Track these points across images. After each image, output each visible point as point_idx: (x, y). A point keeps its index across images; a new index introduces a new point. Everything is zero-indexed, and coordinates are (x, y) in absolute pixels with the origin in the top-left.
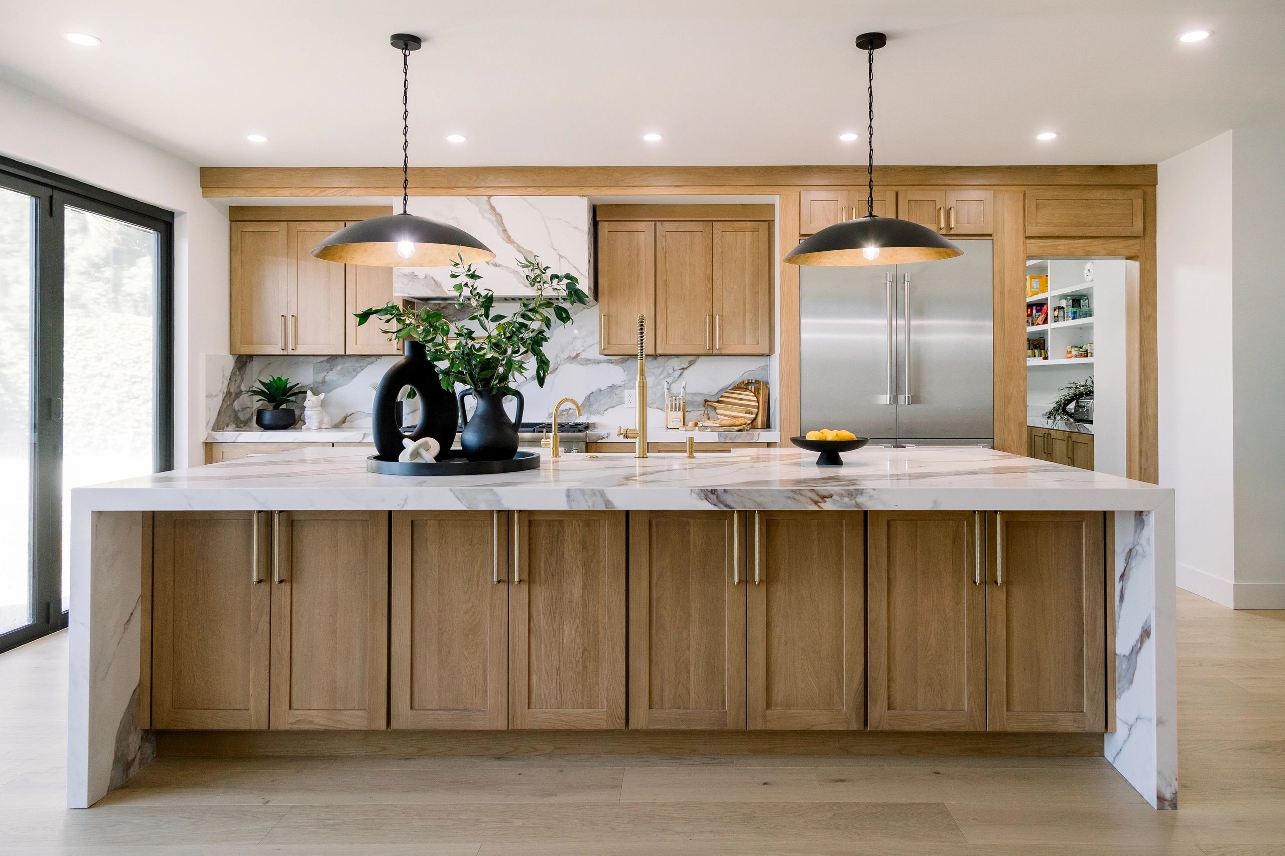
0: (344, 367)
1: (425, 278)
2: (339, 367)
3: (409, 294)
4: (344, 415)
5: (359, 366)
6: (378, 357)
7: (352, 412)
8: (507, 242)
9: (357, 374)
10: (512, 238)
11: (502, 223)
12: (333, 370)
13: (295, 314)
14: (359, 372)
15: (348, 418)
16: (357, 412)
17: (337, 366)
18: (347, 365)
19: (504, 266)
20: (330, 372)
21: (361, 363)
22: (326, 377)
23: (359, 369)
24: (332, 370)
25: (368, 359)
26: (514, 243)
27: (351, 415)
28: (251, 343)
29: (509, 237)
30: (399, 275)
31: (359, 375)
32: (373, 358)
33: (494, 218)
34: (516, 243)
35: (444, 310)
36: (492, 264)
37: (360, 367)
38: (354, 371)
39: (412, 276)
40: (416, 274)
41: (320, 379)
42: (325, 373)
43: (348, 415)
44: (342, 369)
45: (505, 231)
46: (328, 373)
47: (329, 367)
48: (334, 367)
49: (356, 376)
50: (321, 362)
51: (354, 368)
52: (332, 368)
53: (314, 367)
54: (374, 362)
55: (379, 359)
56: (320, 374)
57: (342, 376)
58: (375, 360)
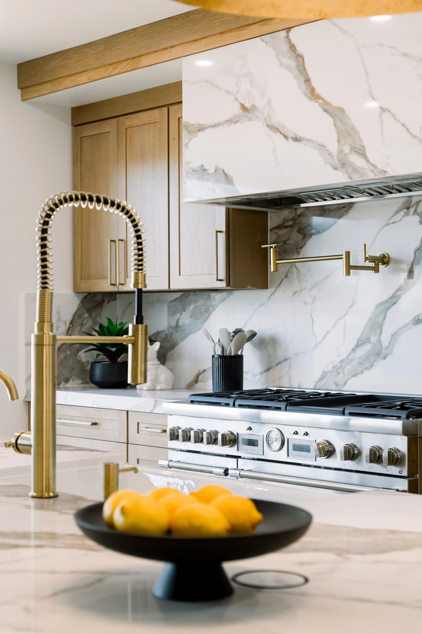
0: (196, 306)
1: (215, 171)
2: (192, 307)
4: (197, 372)
5: (211, 304)
7: (205, 368)
8: (311, 100)
9: (209, 315)
10: (317, 91)
11: (304, 69)
12: (186, 310)
15: (199, 376)
16: (209, 368)
17: (189, 305)
18: (198, 304)
19: (306, 140)
20: (183, 313)
21: (213, 301)
22: (180, 321)
24: (185, 311)
26: (319, 99)
27: (203, 372)
28: (89, 278)
29: (313, 90)
32: (225, 293)
33: (293, 64)
34: (322, 99)
35: (301, 218)
36: (291, 138)
37: (211, 306)
38: (206, 312)
39: (202, 171)
40: (206, 167)
41: (173, 324)
42: (178, 315)
43: (200, 372)
44: (194, 309)
45: (308, 81)
46: (181, 314)
47: (182, 305)
48: (187, 306)
49: (208, 319)
50: (175, 300)
51: (206, 307)
52: (185, 307)
53: (169, 307)
54: (226, 298)
55: (230, 294)
56: (174, 316)
57: (194, 319)
58: (227, 296)
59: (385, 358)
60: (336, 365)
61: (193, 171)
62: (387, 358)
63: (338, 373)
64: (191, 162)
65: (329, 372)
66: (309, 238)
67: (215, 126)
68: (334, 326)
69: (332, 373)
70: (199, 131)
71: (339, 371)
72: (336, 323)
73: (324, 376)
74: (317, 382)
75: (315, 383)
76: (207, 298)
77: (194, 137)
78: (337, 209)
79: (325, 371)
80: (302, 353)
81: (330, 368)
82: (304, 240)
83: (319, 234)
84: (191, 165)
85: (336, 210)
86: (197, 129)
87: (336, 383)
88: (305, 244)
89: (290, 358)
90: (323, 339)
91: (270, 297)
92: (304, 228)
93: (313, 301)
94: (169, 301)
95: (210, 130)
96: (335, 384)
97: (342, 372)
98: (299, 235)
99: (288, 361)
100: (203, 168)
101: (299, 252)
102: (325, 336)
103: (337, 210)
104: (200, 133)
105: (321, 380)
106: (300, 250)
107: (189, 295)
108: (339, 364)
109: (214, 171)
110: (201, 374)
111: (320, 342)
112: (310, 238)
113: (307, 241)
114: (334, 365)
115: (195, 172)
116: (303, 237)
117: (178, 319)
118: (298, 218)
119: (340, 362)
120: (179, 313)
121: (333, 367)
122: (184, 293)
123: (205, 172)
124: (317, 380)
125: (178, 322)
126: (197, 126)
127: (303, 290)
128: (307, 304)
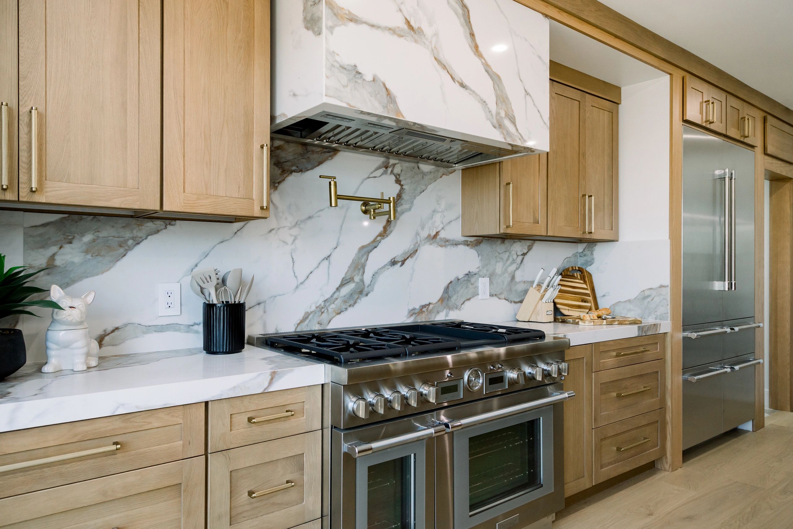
0: (98, 237)
1: (374, 80)
2: (88, 238)
3: (349, 104)
5: (131, 235)
6: (168, 222)
7: (117, 326)
8: (475, 54)
9: (127, 251)
10: (480, 49)
11: (470, 22)
12: (75, 241)
13: (41, 109)
14: (130, 249)
15: (107, 339)
16: (126, 325)
17: (82, 234)
18: (103, 234)
19: (471, 90)
20: (67, 247)
21: (135, 231)
22: (57, 257)
23: (130, 242)
24: (71, 243)
25: (150, 225)
26: (482, 58)
27: (113, 331)
29: (476, 47)
30: (333, 65)
31: (130, 254)
32: (159, 223)
33: (460, 11)
34: (484, 59)
35: (279, 151)
36: (458, 82)
37: (133, 238)
38: (121, 246)
39: (354, 72)
40: (360, 69)
41: (41, 262)
42: (54, 249)
43: (108, 332)
44: (94, 241)
45: (472, 35)
46: (61, 248)
47: (64, 235)
48: (76, 235)
49: (125, 255)
50: (44, 225)
51: (121, 239)
52: (70, 237)
53: (26, 235)
54: (161, 230)
55: (170, 224)
56: (41, 250)
57: (94, 255)
58: (164, 227)
59: (367, 295)
60: (320, 305)
61: (341, 66)
62: (369, 295)
63: (322, 313)
64: (338, 55)
65: (311, 312)
66: (289, 174)
67: (373, 26)
68: (318, 267)
69: (316, 313)
70: (351, 20)
71: (323, 310)
72: (320, 264)
73: (306, 317)
74: (299, 324)
75: (296, 325)
76: (123, 227)
77: (343, 24)
78: (321, 152)
79: (307, 312)
80: (280, 295)
81: (313, 308)
82: (283, 175)
83: (300, 173)
84: (337, 58)
85: (320, 152)
86: (348, 17)
87: (320, 322)
88: (284, 180)
89: (264, 302)
90: (306, 279)
91: (236, 233)
92: (283, 162)
93: (294, 240)
94: (26, 225)
95: (364, 26)
96: (319, 323)
97: (326, 311)
98: (276, 168)
99: (262, 305)
100: (356, 70)
101: (277, 187)
102: (308, 277)
103: (321, 153)
104: (351, 24)
105: (302, 321)
106: (278, 185)
107: (81, 219)
108: (323, 304)
109: (372, 79)
110: (109, 334)
111: (302, 283)
112: (290, 175)
113: (287, 177)
114: (318, 305)
115: (345, 70)
116: (282, 172)
117: (54, 255)
118: (275, 150)
119: (323, 302)
120: (55, 245)
121: (317, 308)
122: (68, 216)
123: (358, 76)
124: (299, 322)
125: (52, 258)
126: (347, 12)
127: (281, 227)
128: (287, 244)
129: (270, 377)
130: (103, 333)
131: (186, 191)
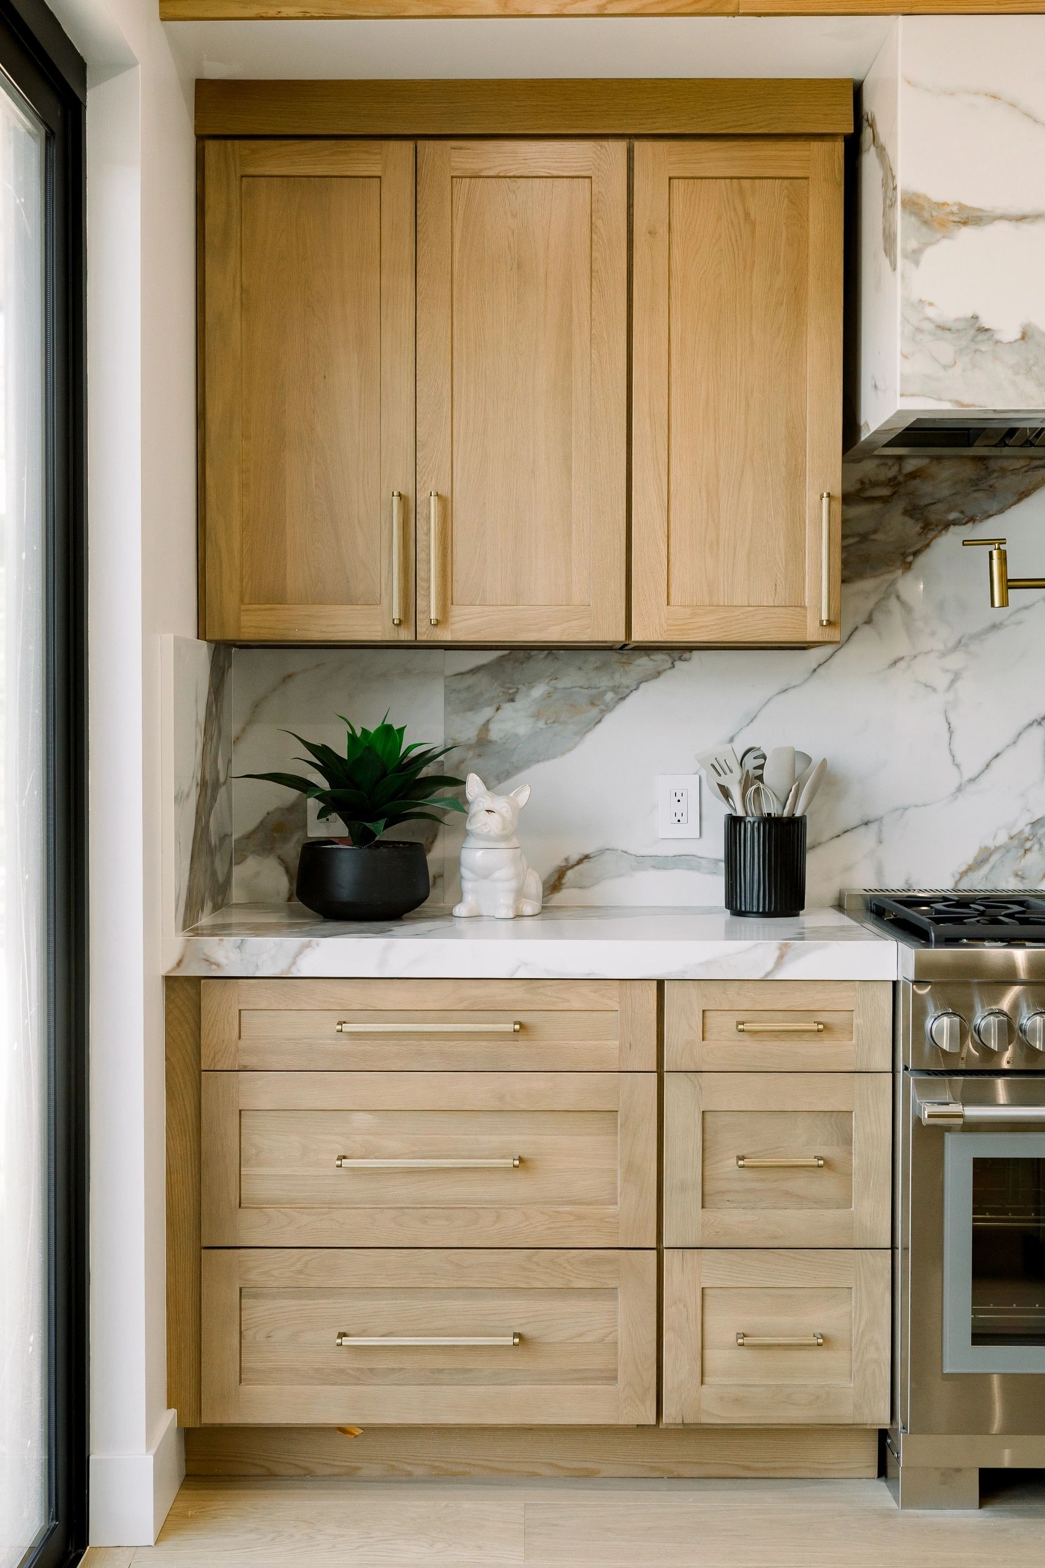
0: (556, 688)
1: (1023, 338)
2: (539, 691)
3: (958, 403)
4: (558, 862)
5: (611, 684)
6: (676, 654)
7: (587, 852)
9: (603, 712)
12: (518, 697)
13: (445, 491)
14: (608, 709)
15: (570, 874)
16: (602, 852)
17: (531, 684)
18: (564, 683)
20: (507, 707)
21: (617, 676)
22: (492, 726)
23: (610, 696)
24: (512, 700)
25: (644, 662)
27: (580, 862)
28: (276, 597)
30: (919, 330)
31: (609, 719)
32: (660, 657)
35: (917, 482)
37: (614, 689)
38: (593, 704)
39: (972, 332)
40: (986, 321)
41: (467, 732)
42: (487, 712)
43: (572, 861)
44: (549, 695)
46: (498, 709)
47: (502, 686)
48: (520, 686)
49: (600, 721)
50: (473, 671)
51: (594, 692)
52: (511, 691)
53: (449, 691)
54: (665, 670)
55: (680, 659)
56: (470, 714)
57: (548, 722)
58: (669, 665)
60: (1021, 832)
61: (939, 327)
63: (1026, 851)
64: (931, 304)
65: (997, 849)
66: (940, 532)
67: (1022, 218)
68: (1015, 743)
69: (1008, 851)
70: (965, 223)
71: (1028, 845)
72: (1020, 734)
73: (983, 859)
74: (964, 874)
75: (957, 876)
76: (597, 668)
77: (944, 237)
78: (1026, 468)
79: (986, 848)
80: (916, 806)
81: (1002, 839)
82: (926, 534)
83: (970, 525)
84: (930, 312)
85: (1023, 470)
86: (956, 219)
87: (1020, 873)
88: (928, 545)
89: (879, 820)
90: (983, 771)
91: (815, 670)
92: (926, 506)
93: (953, 682)
94: (448, 672)
95: (1002, 226)
96: (1017, 875)
97: (1036, 847)
98: (910, 522)
99: (874, 827)
100: (977, 326)
101: (910, 563)
102: (988, 765)
103: (1026, 472)
104: (966, 232)
105: (970, 869)
106: (914, 559)
107: (529, 658)
108: (1027, 831)
109: (1018, 335)
110: (573, 866)
111: (972, 780)
112: (944, 532)
113: (935, 537)
114: (1014, 832)
115: (948, 332)
116: (923, 528)
117: (488, 721)
118: (906, 481)
119: (1029, 826)
120: (490, 705)
121: (1012, 838)
122: (509, 654)
123: (981, 337)
124: (964, 868)
125: (486, 727)
126: (955, 209)
127: (920, 654)
128: (934, 690)
129: (777, 953)
130: (564, 864)
131: (672, 602)
